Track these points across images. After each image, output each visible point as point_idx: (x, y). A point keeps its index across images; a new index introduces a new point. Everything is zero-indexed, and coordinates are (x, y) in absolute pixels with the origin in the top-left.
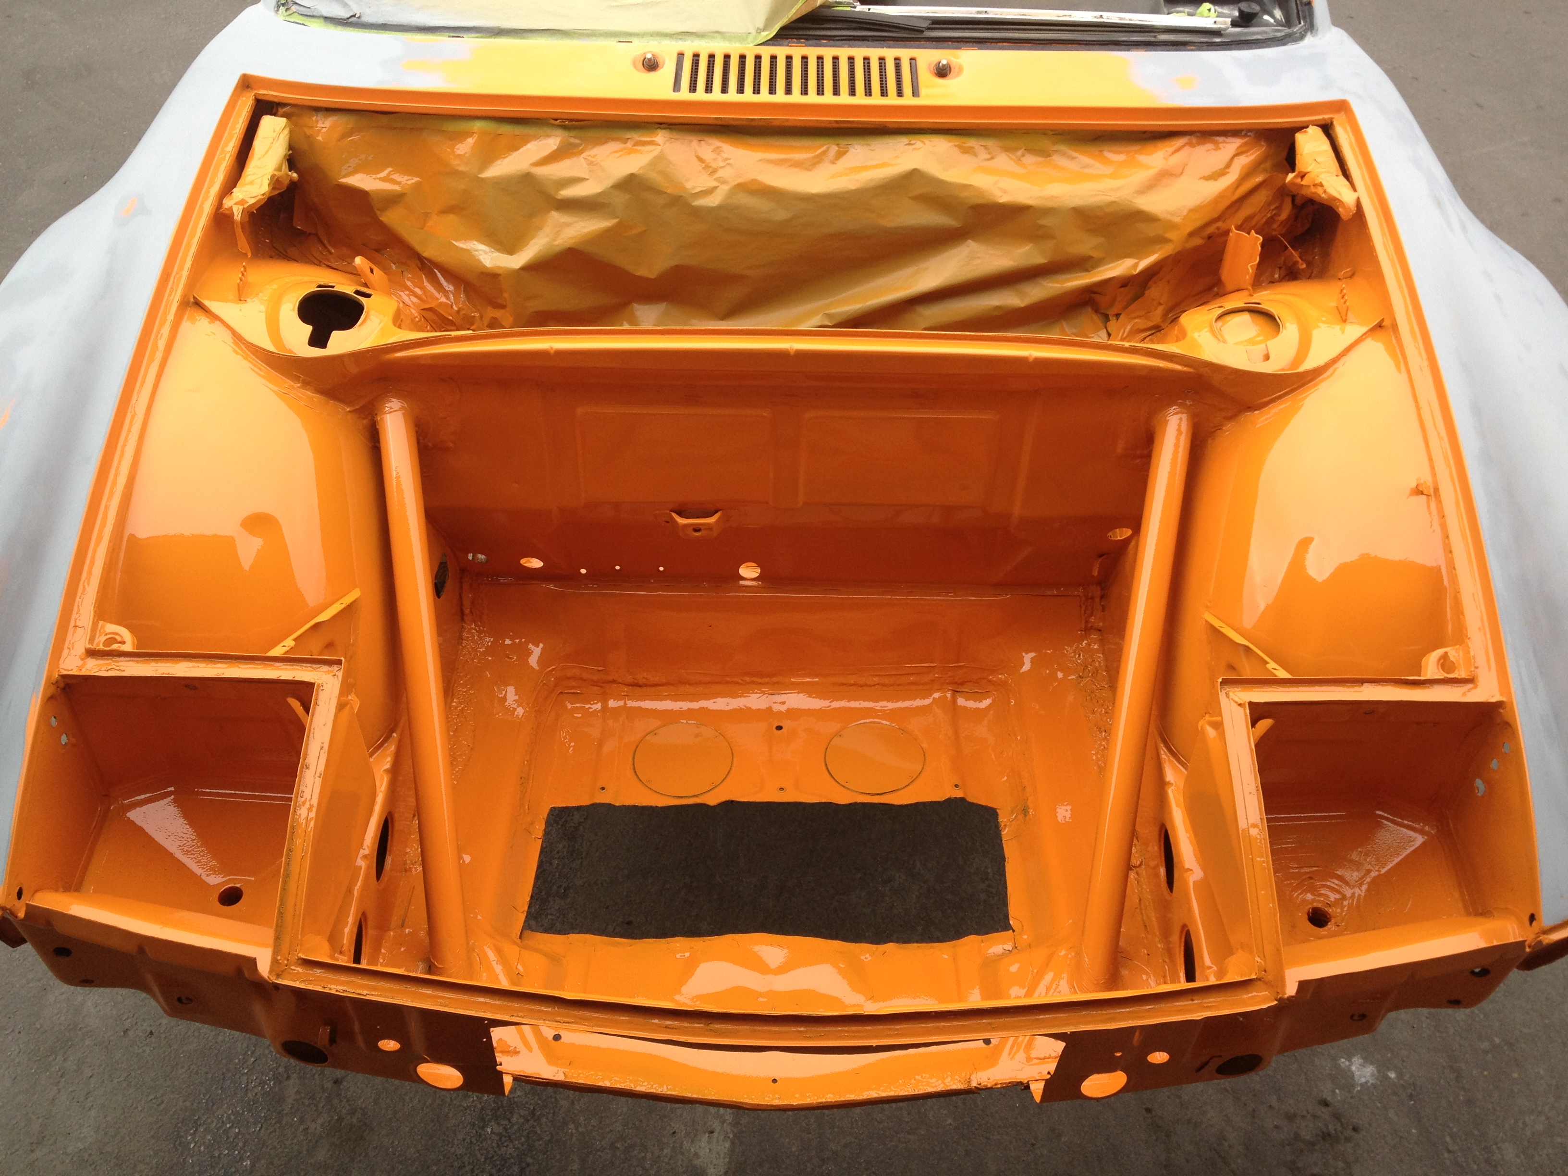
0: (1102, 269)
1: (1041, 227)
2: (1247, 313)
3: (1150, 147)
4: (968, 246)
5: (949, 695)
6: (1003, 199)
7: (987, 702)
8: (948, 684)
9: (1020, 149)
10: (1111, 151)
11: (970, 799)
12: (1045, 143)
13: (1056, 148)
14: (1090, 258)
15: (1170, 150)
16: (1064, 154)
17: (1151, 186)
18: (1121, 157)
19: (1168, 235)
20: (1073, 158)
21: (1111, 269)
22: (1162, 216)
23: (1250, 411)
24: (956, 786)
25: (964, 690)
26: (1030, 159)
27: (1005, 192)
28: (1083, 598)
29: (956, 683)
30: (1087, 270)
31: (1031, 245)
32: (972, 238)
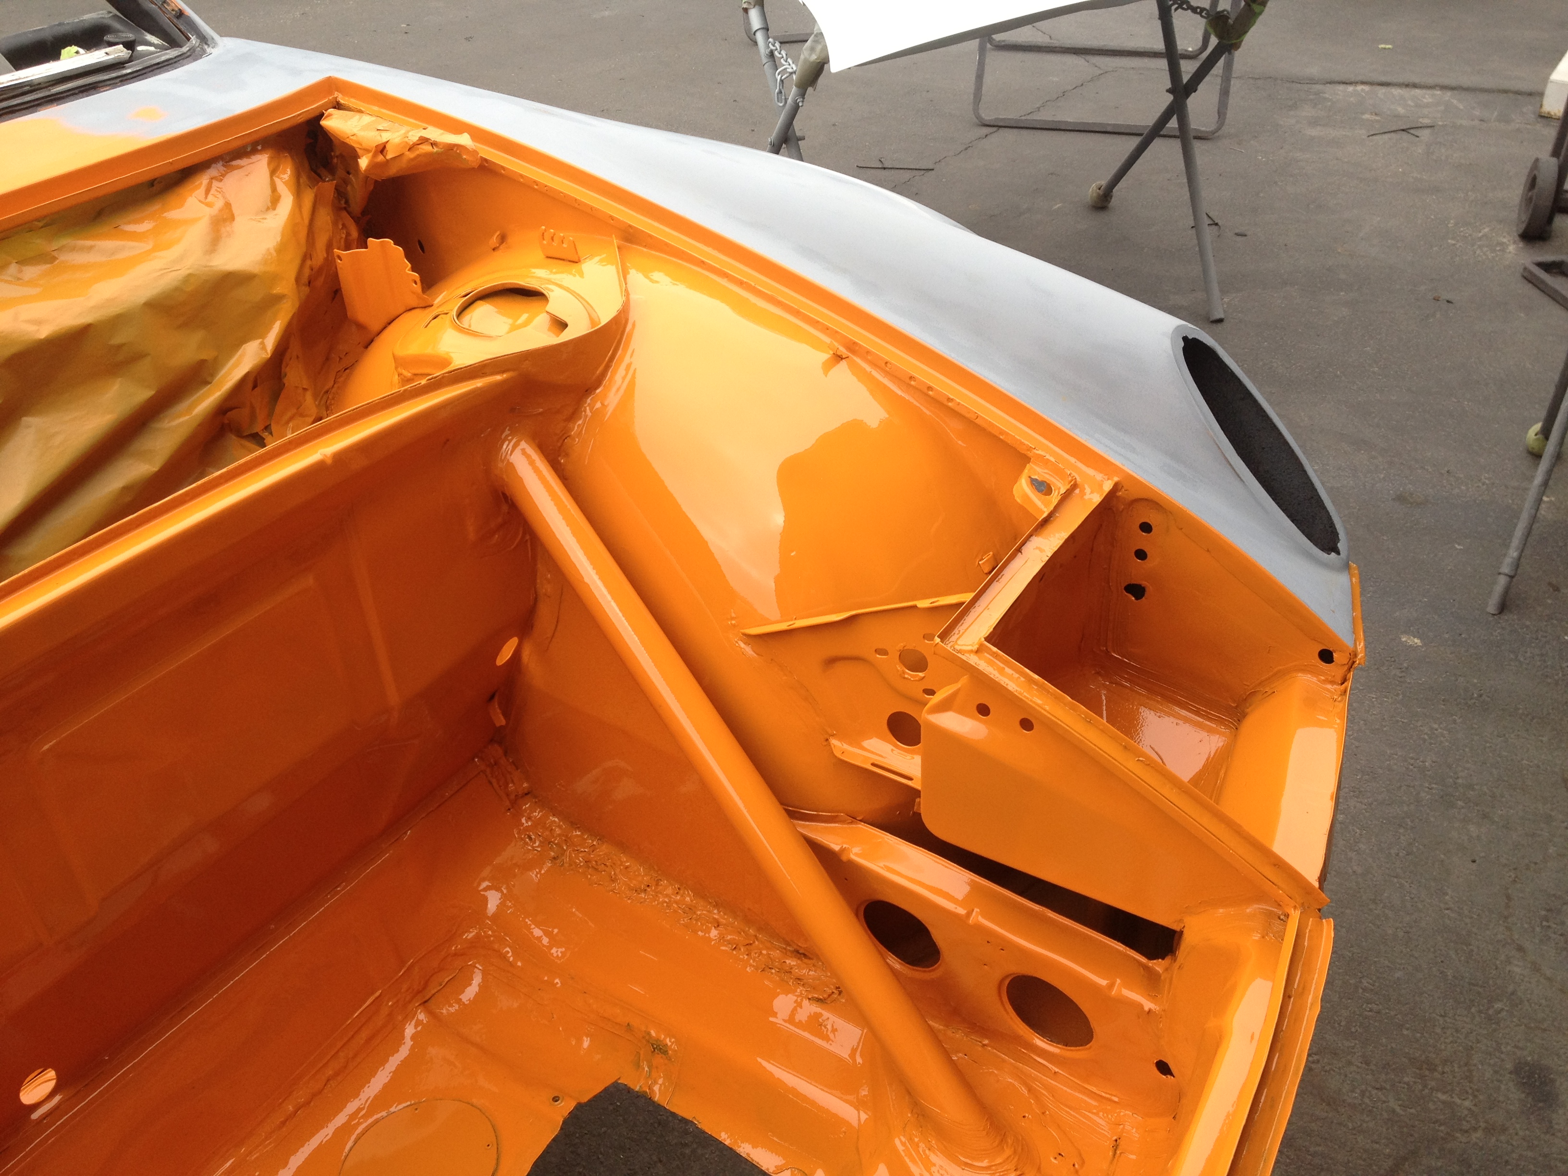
0: (223, 372)
1: (120, 347)
2: (479, 303)
3: (172, 198)
4: (29, 427)
5: (422, 1016)
6: (43, 333)
7: (477, 979)
8: (410, 1002)
9: (10, 263)
10: (129, 223)
11: (585, 1099)
12: (39, 243)
13: (55, 245)
14: (202, 363)
15: (201, 192)
16: (73, 249)
17: (215, 240)
18: (146, 226)
19: (277, 290)
20: (91, 248)
21: (236, 365)
22: (256, 269)
23: (590, 394)
24: (555, 1099)
25: (433, 992)
26: (31, 272)
27: (39, 322)
28: (488, 770)
29: (419, 992)
30: (207, 383)
31: (120, 379)
32: (27, 412)
